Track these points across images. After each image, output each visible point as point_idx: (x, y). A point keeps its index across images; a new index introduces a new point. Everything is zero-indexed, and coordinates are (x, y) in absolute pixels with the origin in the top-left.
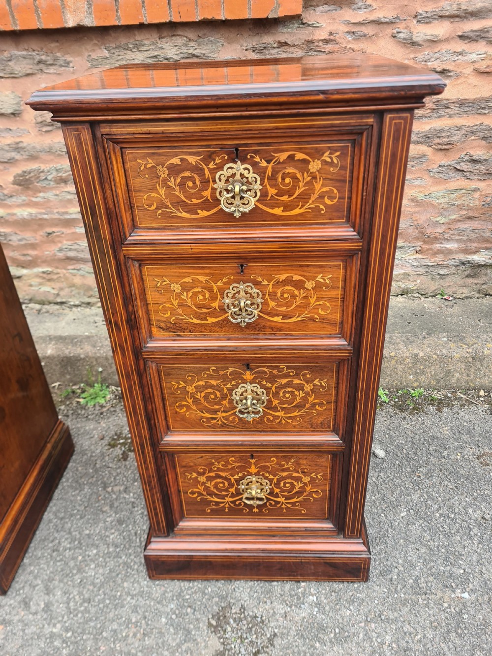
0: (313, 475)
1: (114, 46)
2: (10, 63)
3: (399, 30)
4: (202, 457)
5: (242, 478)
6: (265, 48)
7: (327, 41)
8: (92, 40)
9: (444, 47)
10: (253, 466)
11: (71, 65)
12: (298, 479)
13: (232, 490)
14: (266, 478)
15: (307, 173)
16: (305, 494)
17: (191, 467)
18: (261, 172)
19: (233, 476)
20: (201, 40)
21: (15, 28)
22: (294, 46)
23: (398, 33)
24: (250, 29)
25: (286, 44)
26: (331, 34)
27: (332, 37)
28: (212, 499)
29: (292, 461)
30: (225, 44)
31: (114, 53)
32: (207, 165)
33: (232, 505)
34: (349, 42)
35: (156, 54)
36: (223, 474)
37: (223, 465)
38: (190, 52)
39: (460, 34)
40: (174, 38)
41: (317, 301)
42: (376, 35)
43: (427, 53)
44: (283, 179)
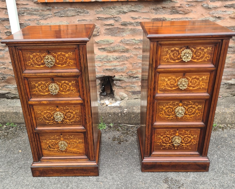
0: (194, 136)
1: (106, 7)
2: (67, 12)
3: (204, 4)
4: (163, 130)
5: (174, 137)
6: (158, 9)
7: (179, 7)
8: (98, 5)
9: (219, 10)
10: (177, 133)
11: (89, 13)
12: (190, 137)
13: (170, 141)
14: (181, 137)
16: (191, 142)
17: (159, 133)
19: (171, 136)
20: (136, 6)
21: (74, 1)
22: (168, 8)
23: (204, 5)
24: (153, 3)
25: (165, 7)
26: (181, 5)
27: (181, 6)
28: (164, 145)
29: (189, 131)
30: (144, 7)
31: (105, 10)
33: (169, 146)
34: (187, 7)
35: (120, 10)
36: (168, 136)
37: (169, 133)
38: (132, 9)
39: (225, 5)
40: (127, 5)
42: (196, 5)
43: (213, 11)
44: (198, 53)
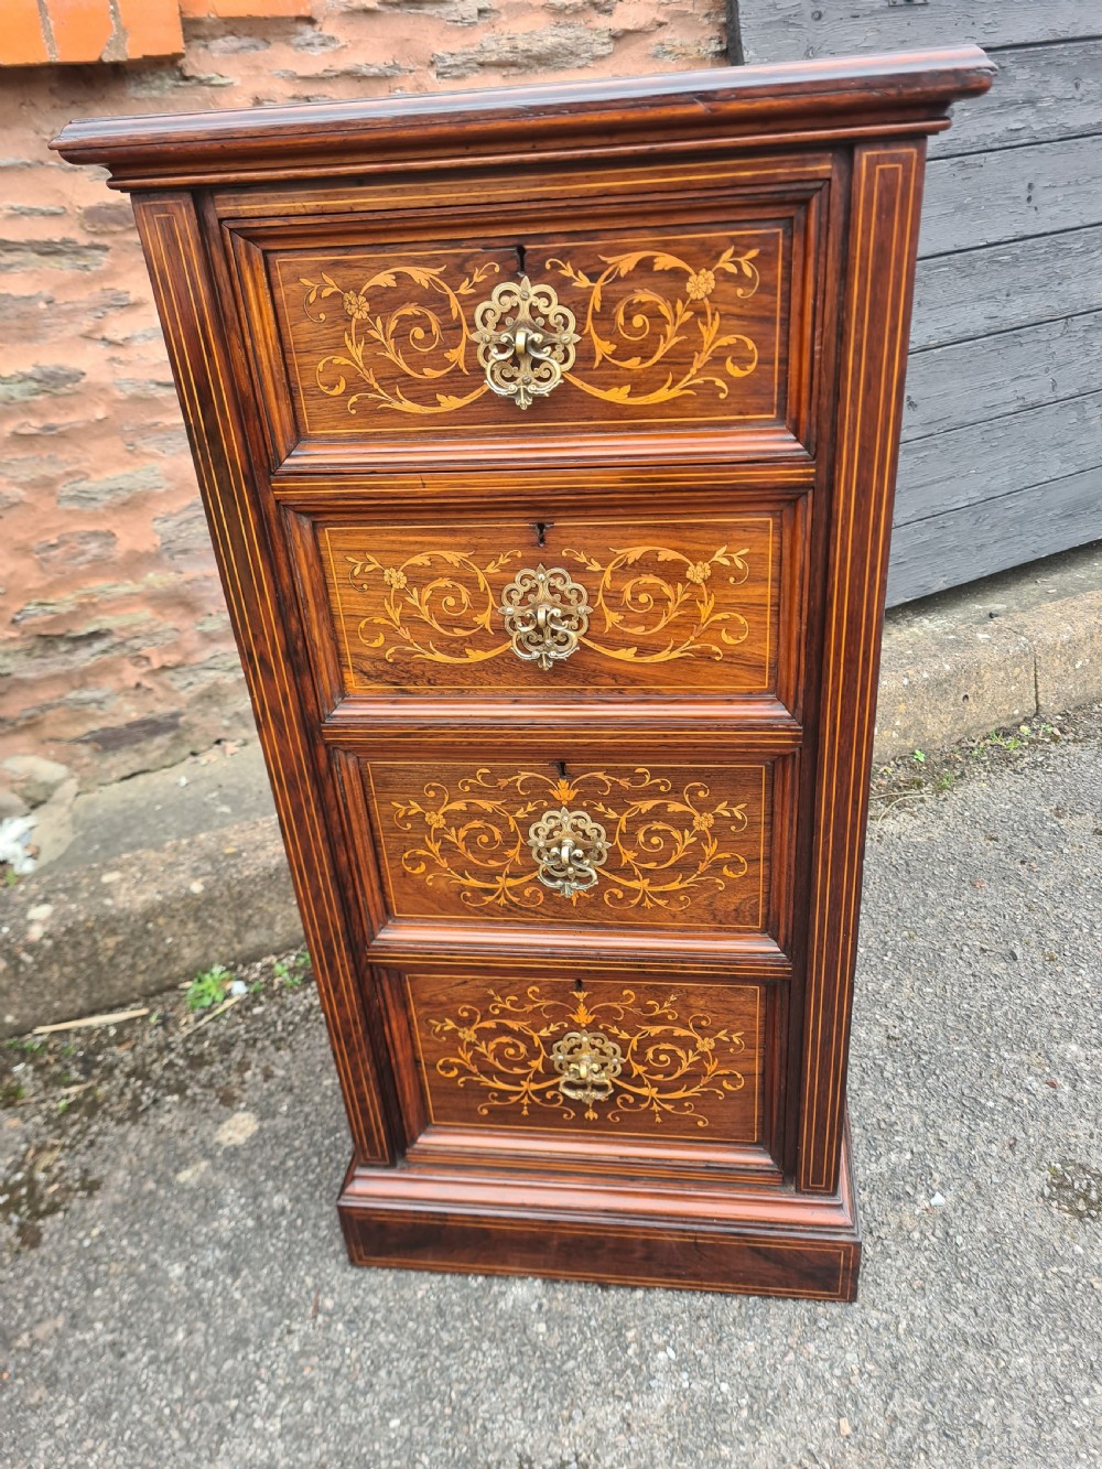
0: (721, 1035)
12: (688, 1044)
15: (684, 303)
16: (704, 1081)
18: (578, 303)
29: (672, 998)
32: (454, 288)
41: (715, 611)
44: (628, 318)
